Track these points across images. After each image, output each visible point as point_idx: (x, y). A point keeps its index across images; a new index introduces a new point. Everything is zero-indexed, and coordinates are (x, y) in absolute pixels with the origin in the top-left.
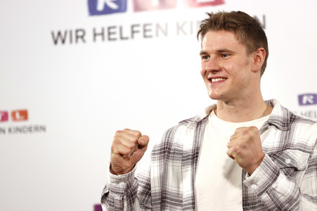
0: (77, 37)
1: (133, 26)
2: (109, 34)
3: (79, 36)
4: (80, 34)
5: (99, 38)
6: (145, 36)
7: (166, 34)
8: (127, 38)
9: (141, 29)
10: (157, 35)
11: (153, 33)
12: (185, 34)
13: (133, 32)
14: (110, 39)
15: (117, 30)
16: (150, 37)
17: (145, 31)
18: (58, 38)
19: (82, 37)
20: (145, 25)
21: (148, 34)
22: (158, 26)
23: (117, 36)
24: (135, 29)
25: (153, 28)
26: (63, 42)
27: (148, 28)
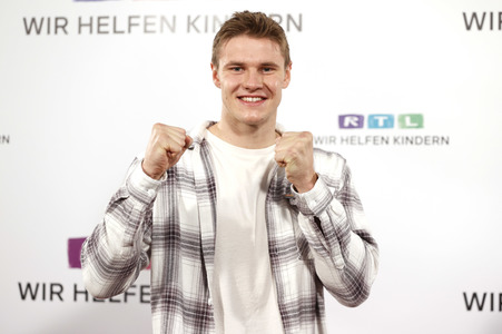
0: (57, 27)
1: (130, 18)
2: (99, 25)
3: (60, 25)
4: (61, 23)
5: (85, 30)
6: (146, 31)
7: (173, 30)
8: (122, 32)
9: (140, 21)
10: (162, 31)
11: (157, 28)
12: (198, 31)
13: (130, 25)
14: (99, 32)
15: (110, 21)
16: (153, 32)
17: (146, 24)
18: (32, 26)
19: (63, 27)
20: (146, 17)
21: (149, 28)
22: (163, 18)
23: (110, 28)
24: (133, 21)
25: (157, 21)
26: (38, 32)
27: (149, 20)
